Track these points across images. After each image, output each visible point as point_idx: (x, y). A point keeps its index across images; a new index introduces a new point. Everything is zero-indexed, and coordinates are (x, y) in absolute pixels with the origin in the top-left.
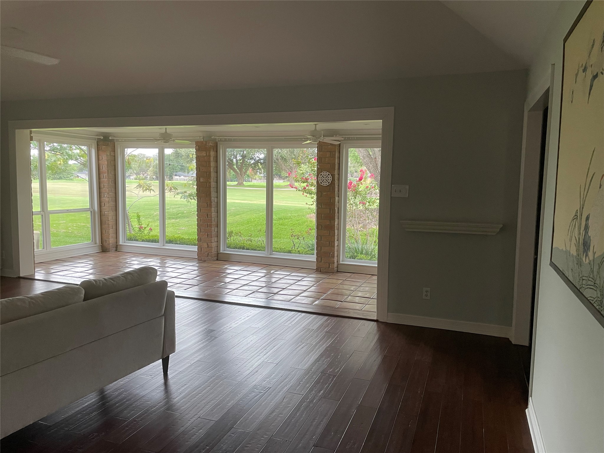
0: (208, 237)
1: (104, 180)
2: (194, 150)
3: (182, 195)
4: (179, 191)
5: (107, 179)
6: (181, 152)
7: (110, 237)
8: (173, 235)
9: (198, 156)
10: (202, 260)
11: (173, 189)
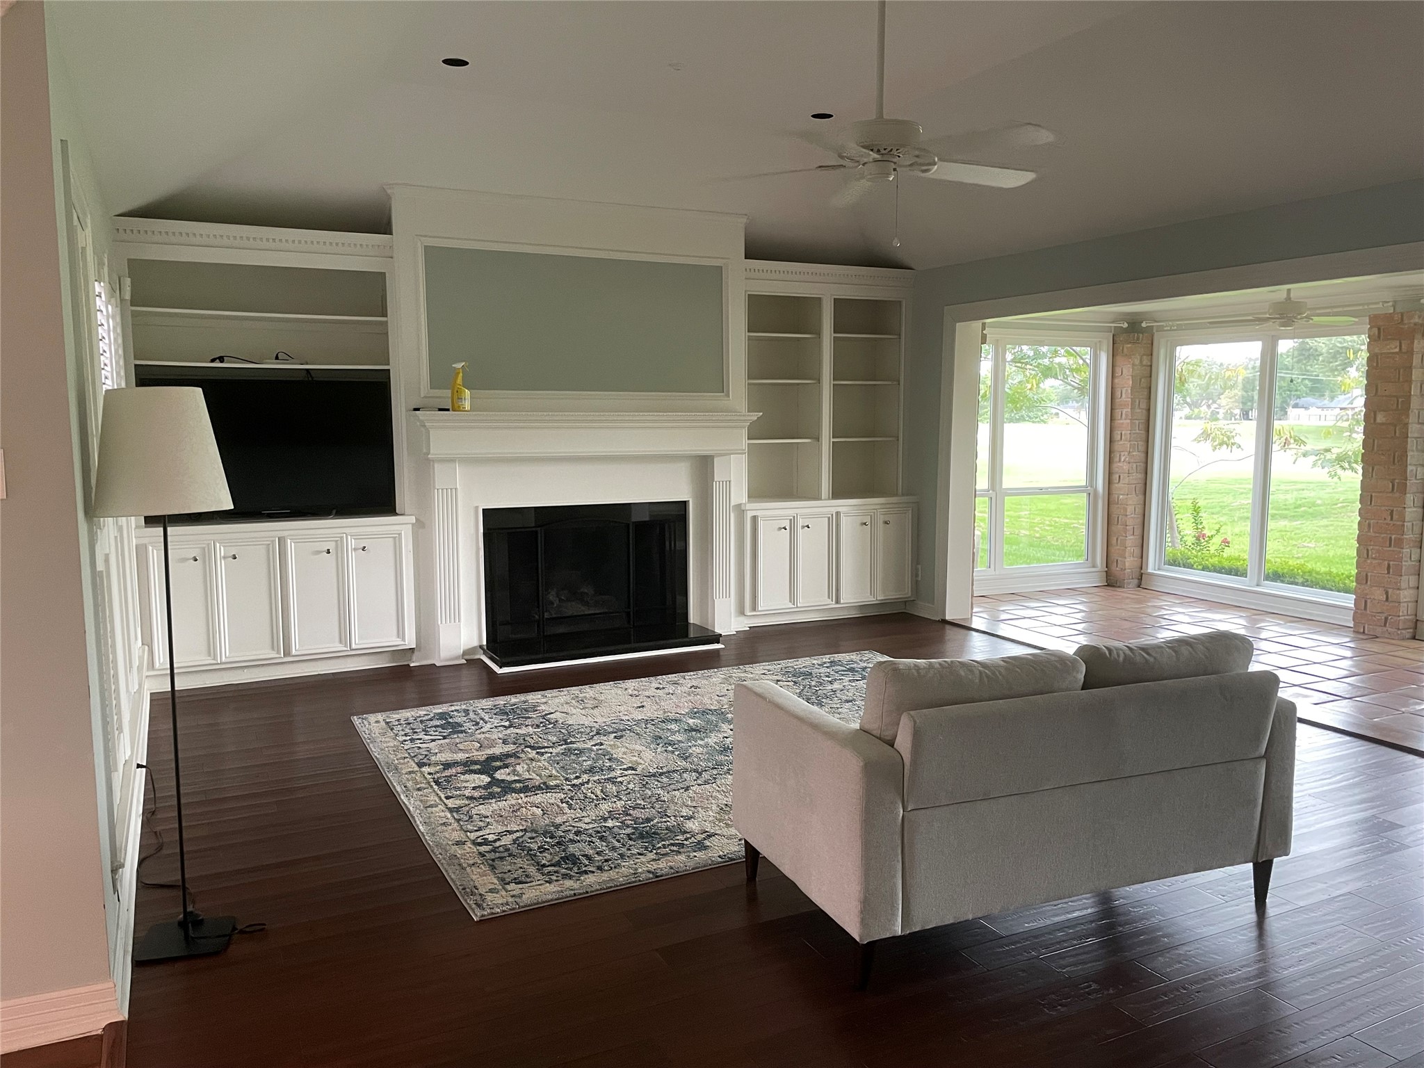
0: (1389, 573)
1: (1121, 421)
2: (1364, 338)
3: (1318, 458)
4: (1308, 448)
5: (1129, 421)
6: (1316, 344)
7: (1127, 554)
8: (1283, 559)
9: (1376, 355)
10: (1367, 634)
11: (1292, 441)
